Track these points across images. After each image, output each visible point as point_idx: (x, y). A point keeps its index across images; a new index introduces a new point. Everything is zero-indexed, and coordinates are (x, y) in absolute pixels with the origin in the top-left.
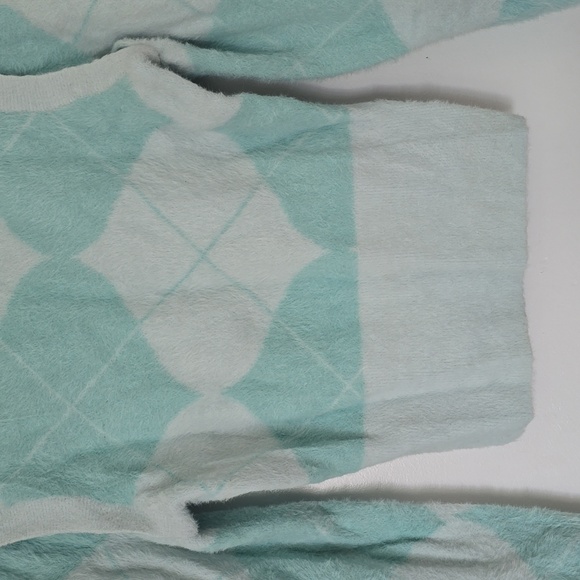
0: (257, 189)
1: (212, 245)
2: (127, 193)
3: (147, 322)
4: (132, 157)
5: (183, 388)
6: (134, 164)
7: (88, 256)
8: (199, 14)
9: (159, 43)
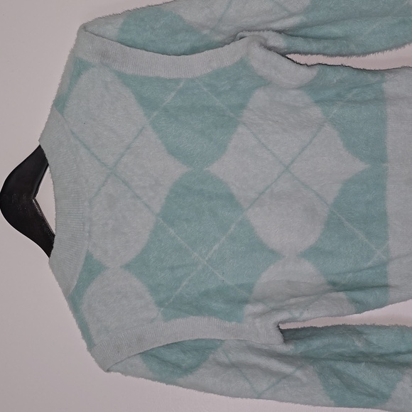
0: (323, 126)
1: (292, 162)
2: (240, 129)
3: (250, 210)
4: (242, 106)
5: (272, 252)
6: (245, 111)
7: (215, 169)
8: (292, 15)
9: (265, 34)
